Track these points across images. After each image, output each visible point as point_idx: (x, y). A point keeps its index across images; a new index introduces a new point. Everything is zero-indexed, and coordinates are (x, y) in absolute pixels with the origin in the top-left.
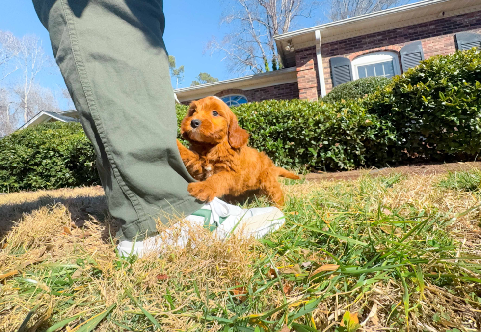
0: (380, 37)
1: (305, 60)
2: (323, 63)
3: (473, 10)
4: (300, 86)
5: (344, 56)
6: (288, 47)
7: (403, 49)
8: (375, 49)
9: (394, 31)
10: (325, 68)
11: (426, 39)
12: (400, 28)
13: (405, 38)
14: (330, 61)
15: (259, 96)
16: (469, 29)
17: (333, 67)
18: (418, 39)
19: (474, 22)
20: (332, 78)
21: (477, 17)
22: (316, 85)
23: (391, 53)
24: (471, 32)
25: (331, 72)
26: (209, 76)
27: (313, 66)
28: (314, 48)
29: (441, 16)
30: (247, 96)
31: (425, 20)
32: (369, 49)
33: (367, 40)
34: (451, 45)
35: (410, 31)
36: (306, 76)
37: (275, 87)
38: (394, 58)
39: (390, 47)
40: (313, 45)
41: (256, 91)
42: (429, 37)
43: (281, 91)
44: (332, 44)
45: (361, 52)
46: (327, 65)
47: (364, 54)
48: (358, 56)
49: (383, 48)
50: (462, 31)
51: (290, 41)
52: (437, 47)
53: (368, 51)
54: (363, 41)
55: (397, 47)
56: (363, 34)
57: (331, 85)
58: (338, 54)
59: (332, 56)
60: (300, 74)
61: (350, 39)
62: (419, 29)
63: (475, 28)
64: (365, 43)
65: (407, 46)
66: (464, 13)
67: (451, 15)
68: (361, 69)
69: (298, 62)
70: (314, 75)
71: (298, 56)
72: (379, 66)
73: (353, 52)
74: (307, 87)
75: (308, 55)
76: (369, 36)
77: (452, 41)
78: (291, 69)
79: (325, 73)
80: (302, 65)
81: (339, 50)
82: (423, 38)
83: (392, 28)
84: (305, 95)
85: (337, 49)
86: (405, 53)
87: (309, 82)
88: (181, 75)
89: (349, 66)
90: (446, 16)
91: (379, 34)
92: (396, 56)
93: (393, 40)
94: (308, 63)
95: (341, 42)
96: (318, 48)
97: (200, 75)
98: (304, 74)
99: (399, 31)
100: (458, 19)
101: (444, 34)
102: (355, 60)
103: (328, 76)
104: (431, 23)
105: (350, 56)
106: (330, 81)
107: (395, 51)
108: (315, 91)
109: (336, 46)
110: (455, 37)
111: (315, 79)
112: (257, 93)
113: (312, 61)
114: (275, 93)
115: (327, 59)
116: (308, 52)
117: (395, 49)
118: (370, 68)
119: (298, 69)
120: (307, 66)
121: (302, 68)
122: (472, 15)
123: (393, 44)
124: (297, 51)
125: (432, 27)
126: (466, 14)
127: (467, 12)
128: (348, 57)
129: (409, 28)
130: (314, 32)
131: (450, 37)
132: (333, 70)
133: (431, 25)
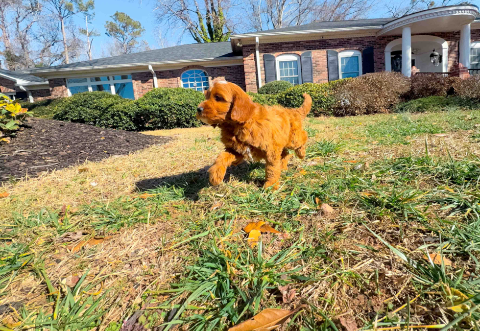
0: (292, 45)
1: (249, 53)
2: (260, 56)
3: (336, 38)
4: (246, 70)
5: (272, 54)
6: (239, 44)
7: (303, 54)
8: (289, 52)
9: (299, 42)
10: (261, 60)
11: (314, 50)
12: (303, 41)
13: (305, 48)
14: (264, 56)
15: (216, 72)
16: (334, 48)
17: (265, 60)
18: (310, 49)
19: (336, 44)
20: (264, 67)
21: (338, 42)
22: (255, 71)
23: (297, 56)
24: (334, 50)
25: (264, 63)
26: (128, 18)
27: (253, 58)
28: (254, 45)
29: (322, 38)
30: (208, 71)
31: (315, 39)
32: (286, 51)
33: (285, 46)
34: (325, 55)
35: (307, 44)
36: (249, 64)
37: (228, 67)
38: (298, 59)
39: (297, 52)
40: (254, 43)
41: (214, 68)
42: (315, 49)
43: (232, 71)
44: (265, 45)
45: (281, 53)
46: (262, 58)
47: (283, 54)
48: (280, 55)
49: (293, 52)
50: (330, 48)
51: (239, 40)
52: (319, 56)
53: (285, 53)
54: (283, 46)
55: (300, 53)
56: (283, 41)
57: (264, 72)
58: (268, 52)
59: (265, 52)
60: (245, 62)
61: (276, 44)
62: (312, 44)
63: (336, 48)
64: (284, 48)
65: (305, 53)
66: (332, 38)
67: (327, 38)
68: (281, 63)
69: (244, 54)
70: (254, 63)
71: (244, 50)
72: (290, 62)
73: (277, 52)
74: (250, 71)
75: (251, 50)
76: (287, 43)
77: (326, 53)
78: (240, 57)
79: (261, 64)
80: (247, 56)
81: (269, 50)
82: (313, 49)
83: (298, 40)
84: (248, 76)
85: (268, 48)
86: (303, 57)
87: (251, 68)
88: (90, 11)
89: (275, 61)
90: (324, 38)
91: (291, 43)
92: (299, 58)
93: (298, 48)
94: (251, 55)
95: (271, 44)
96: (257, 46)
97: (116, 14)
98: (248, 61)
99: (301, 43)
100: (329, 41)
101: (323, 49)
102: (278, 57)
103: (262, 65)
104: (318, 41)
105: (275, 54)
106: (263, 69)
107: (299, 55)
108: (254, 74)
109: (267, 47)
110: (327, 51)
111: (255, 67)
112: (215, 70)
113: (253, 55)
114: (228, 71)
115: (262, 54)
116: (250, 48)
117: (299, 54)
118: (286, 62)
119: (244, 59)
120: (250, 57)
121: (246, 58)
122: (335, 40)
123: (298, 50)
124: (244, 46)
125: (318, 43)
126: (333, 39)
127: (334, 38)
128: (274, 55)
129: (307, 42)
130: (255, 37)
131: (325, 51)
132: (266, 62)
133: (317, 42)
